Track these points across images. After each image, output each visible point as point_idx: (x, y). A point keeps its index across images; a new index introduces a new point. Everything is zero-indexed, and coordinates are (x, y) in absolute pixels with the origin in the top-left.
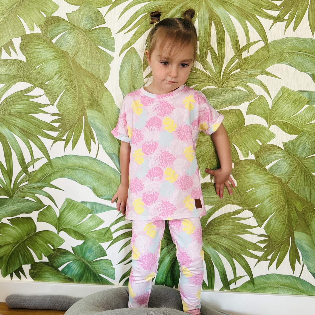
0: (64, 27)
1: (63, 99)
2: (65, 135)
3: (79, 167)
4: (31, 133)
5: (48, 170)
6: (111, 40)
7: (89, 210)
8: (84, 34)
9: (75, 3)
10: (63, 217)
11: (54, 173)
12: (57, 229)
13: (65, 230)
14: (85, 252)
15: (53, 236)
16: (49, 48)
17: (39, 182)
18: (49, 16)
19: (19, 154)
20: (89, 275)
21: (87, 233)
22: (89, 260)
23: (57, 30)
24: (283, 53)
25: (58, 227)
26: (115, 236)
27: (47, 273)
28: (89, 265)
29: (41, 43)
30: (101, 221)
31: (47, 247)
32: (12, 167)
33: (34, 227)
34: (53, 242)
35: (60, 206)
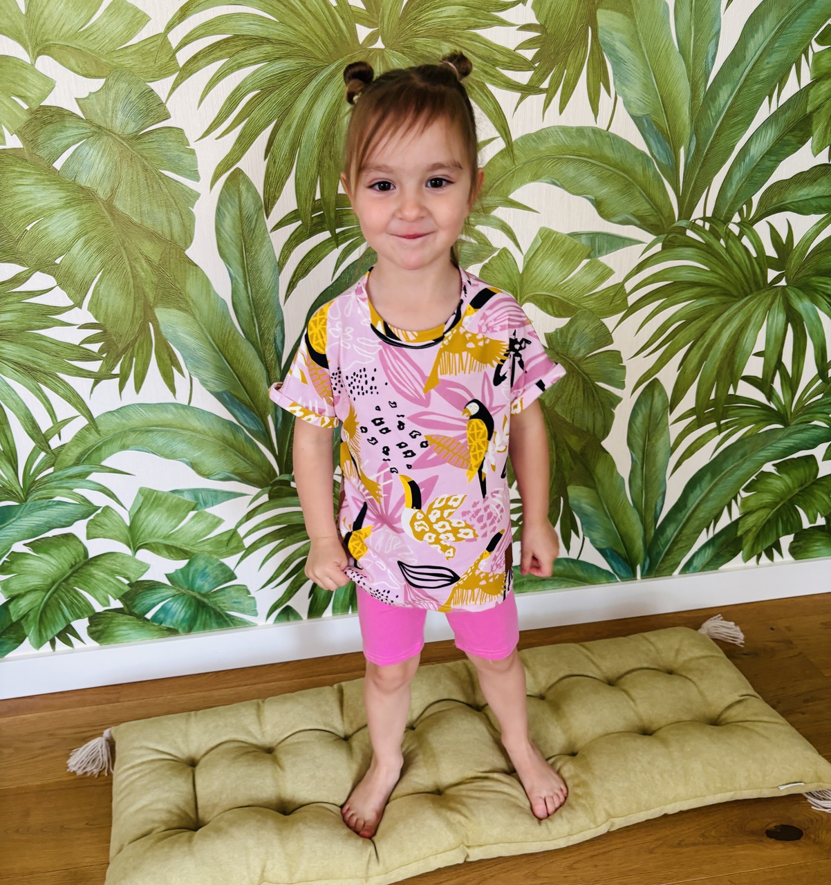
0: (76, 132)
1: (101, 292)
2: (116, 365)
3: (157, 426)
4: (42, 369)
5: (92, 438)
6: (187, 155)
7: (189, 503)
8: (126, 145)
9: (93, 72)
10: (140, 523)
11: (105, 443)
12: (129, 546)
13: (146, 546)
14: (193, 580)
15: (125, 561)
16: (48, 183)
17: (77, 463)
18: (35, 106)
19: (23, 414)
20: (208, 617)
21: (192, 546)
22: (203, 592)
23: (59, 139)
24: (541, 160)
25: (131, 543)
26: (248, 542)
27: (124, 628)
28: (206, 600)
29: (28, 171)
30: (216, 520)
31: (115, 582)
32: (14, 445)
33: (82, 550)
34: (126, 572)
35: (129, 505)
